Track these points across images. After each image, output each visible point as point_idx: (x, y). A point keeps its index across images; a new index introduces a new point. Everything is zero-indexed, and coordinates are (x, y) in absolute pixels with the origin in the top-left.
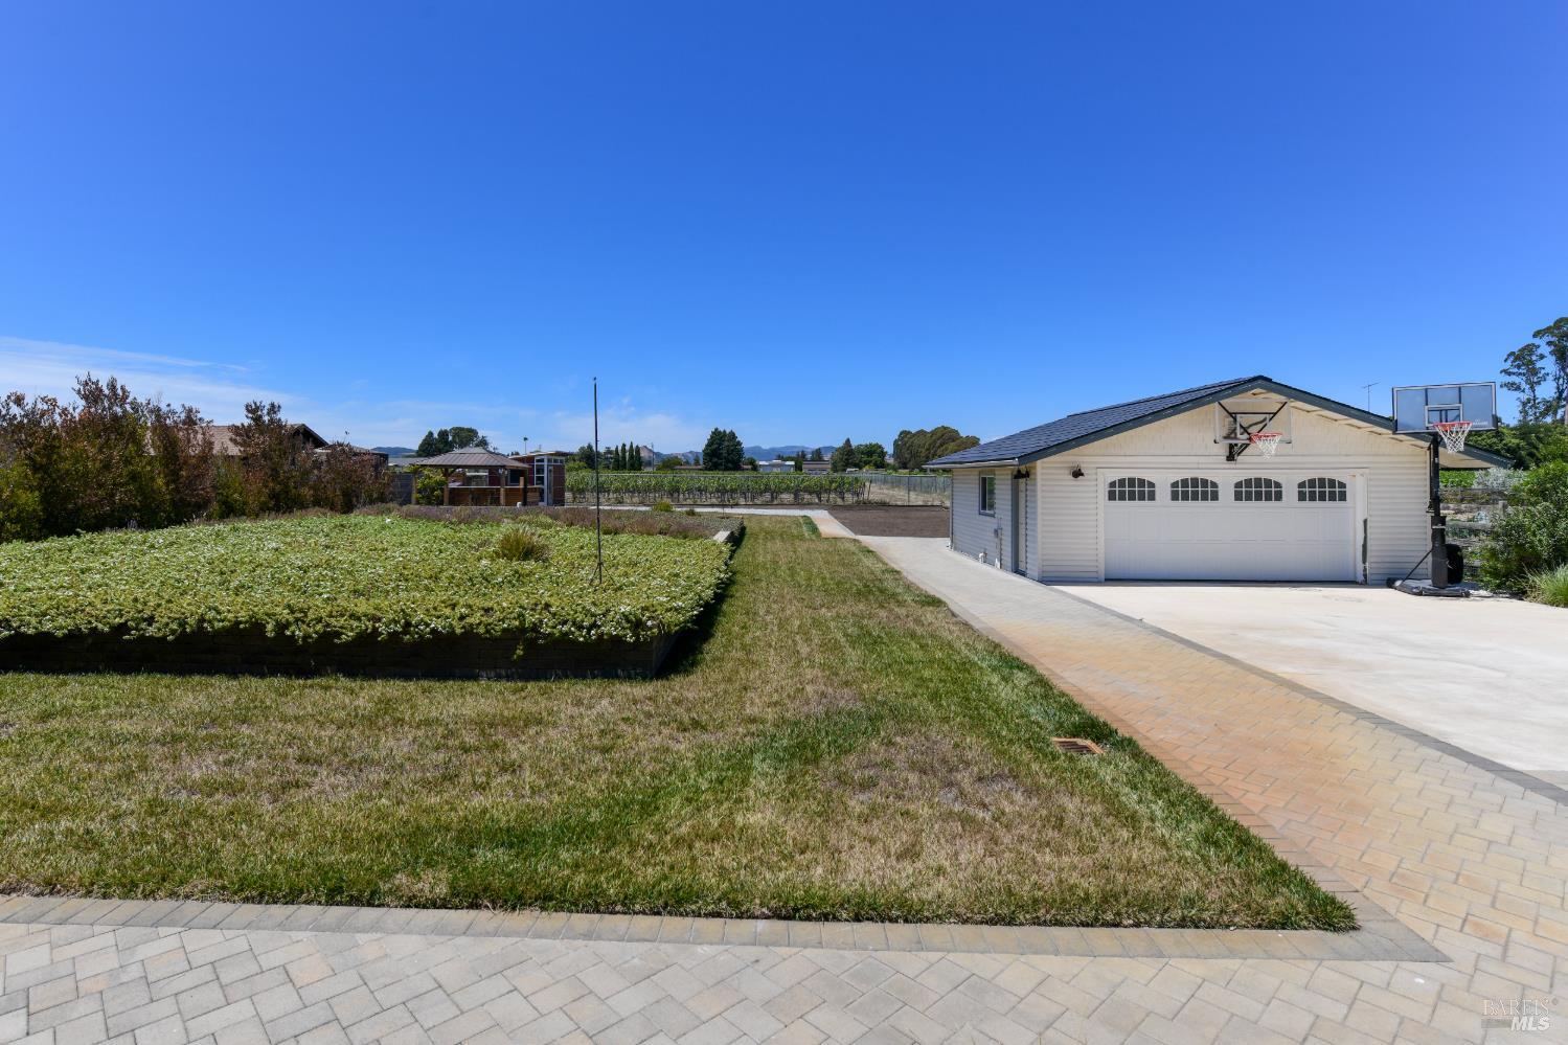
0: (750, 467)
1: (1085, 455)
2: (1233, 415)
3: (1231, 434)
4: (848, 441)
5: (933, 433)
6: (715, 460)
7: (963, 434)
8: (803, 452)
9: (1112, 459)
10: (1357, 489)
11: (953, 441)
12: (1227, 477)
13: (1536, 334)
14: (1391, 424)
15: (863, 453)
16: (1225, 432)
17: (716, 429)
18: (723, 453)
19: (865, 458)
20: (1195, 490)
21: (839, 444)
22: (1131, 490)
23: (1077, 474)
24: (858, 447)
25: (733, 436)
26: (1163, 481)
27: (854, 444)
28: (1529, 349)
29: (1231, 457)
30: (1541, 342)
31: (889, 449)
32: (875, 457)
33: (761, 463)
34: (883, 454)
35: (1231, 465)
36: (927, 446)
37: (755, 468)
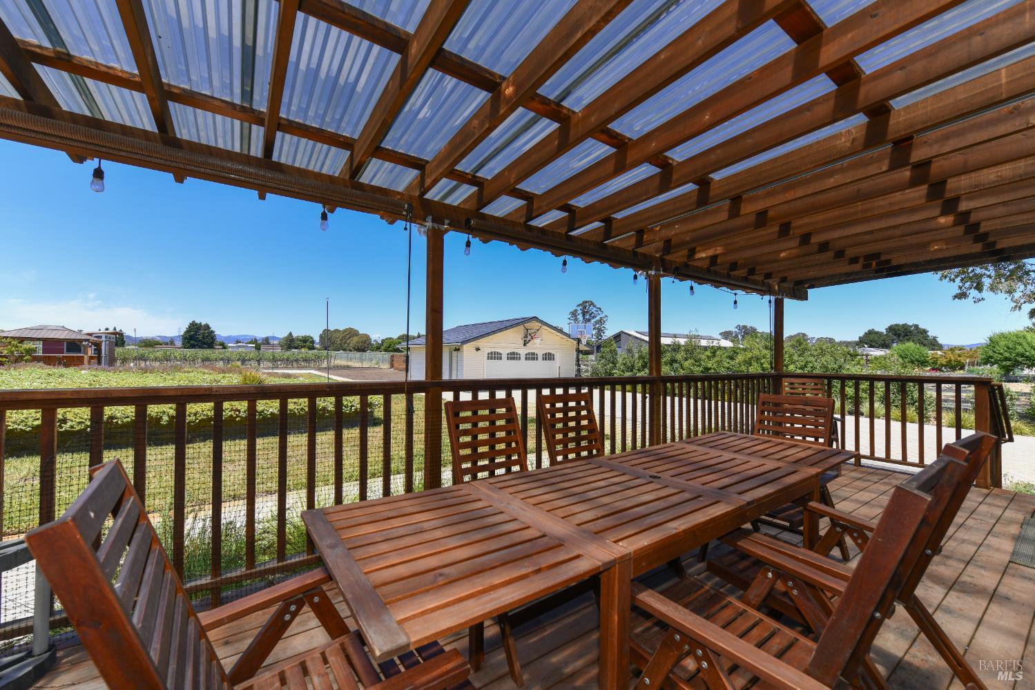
0: (221, 347)
1: (481, 343)
2: (527, 330)
3: (526, 337)
4: (291, 334)
5: (345, 331)
6: (192, 342)
7: (361, 333)
8: (255, 339)
9: (488, 345)
10: (557, 357)
11: (356, 336)
12: (523, 352)
13: (578, 306)
14: (568, 336)
15: (300, 341)
16: (523, 336)
17: (194, 322)
18: (198, 337)
19: (302, 344)
20: (513, 356)
21: (286, 335)
22: (494, 356)
23: (478, 349)
24: (297, 338)
25: (207, 327)
26: (504, 352)
27: (295, 335)
28: (576, 311)
29: (525, 345)
30: (579, 308)
31: (317, 339)
32: (308, 344)
33: (229, 345)
34: (313, 342)
35: (525, 347)
36: (341, 338)
37: (224, 348)
